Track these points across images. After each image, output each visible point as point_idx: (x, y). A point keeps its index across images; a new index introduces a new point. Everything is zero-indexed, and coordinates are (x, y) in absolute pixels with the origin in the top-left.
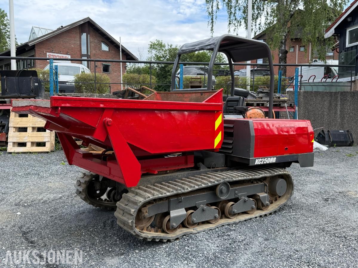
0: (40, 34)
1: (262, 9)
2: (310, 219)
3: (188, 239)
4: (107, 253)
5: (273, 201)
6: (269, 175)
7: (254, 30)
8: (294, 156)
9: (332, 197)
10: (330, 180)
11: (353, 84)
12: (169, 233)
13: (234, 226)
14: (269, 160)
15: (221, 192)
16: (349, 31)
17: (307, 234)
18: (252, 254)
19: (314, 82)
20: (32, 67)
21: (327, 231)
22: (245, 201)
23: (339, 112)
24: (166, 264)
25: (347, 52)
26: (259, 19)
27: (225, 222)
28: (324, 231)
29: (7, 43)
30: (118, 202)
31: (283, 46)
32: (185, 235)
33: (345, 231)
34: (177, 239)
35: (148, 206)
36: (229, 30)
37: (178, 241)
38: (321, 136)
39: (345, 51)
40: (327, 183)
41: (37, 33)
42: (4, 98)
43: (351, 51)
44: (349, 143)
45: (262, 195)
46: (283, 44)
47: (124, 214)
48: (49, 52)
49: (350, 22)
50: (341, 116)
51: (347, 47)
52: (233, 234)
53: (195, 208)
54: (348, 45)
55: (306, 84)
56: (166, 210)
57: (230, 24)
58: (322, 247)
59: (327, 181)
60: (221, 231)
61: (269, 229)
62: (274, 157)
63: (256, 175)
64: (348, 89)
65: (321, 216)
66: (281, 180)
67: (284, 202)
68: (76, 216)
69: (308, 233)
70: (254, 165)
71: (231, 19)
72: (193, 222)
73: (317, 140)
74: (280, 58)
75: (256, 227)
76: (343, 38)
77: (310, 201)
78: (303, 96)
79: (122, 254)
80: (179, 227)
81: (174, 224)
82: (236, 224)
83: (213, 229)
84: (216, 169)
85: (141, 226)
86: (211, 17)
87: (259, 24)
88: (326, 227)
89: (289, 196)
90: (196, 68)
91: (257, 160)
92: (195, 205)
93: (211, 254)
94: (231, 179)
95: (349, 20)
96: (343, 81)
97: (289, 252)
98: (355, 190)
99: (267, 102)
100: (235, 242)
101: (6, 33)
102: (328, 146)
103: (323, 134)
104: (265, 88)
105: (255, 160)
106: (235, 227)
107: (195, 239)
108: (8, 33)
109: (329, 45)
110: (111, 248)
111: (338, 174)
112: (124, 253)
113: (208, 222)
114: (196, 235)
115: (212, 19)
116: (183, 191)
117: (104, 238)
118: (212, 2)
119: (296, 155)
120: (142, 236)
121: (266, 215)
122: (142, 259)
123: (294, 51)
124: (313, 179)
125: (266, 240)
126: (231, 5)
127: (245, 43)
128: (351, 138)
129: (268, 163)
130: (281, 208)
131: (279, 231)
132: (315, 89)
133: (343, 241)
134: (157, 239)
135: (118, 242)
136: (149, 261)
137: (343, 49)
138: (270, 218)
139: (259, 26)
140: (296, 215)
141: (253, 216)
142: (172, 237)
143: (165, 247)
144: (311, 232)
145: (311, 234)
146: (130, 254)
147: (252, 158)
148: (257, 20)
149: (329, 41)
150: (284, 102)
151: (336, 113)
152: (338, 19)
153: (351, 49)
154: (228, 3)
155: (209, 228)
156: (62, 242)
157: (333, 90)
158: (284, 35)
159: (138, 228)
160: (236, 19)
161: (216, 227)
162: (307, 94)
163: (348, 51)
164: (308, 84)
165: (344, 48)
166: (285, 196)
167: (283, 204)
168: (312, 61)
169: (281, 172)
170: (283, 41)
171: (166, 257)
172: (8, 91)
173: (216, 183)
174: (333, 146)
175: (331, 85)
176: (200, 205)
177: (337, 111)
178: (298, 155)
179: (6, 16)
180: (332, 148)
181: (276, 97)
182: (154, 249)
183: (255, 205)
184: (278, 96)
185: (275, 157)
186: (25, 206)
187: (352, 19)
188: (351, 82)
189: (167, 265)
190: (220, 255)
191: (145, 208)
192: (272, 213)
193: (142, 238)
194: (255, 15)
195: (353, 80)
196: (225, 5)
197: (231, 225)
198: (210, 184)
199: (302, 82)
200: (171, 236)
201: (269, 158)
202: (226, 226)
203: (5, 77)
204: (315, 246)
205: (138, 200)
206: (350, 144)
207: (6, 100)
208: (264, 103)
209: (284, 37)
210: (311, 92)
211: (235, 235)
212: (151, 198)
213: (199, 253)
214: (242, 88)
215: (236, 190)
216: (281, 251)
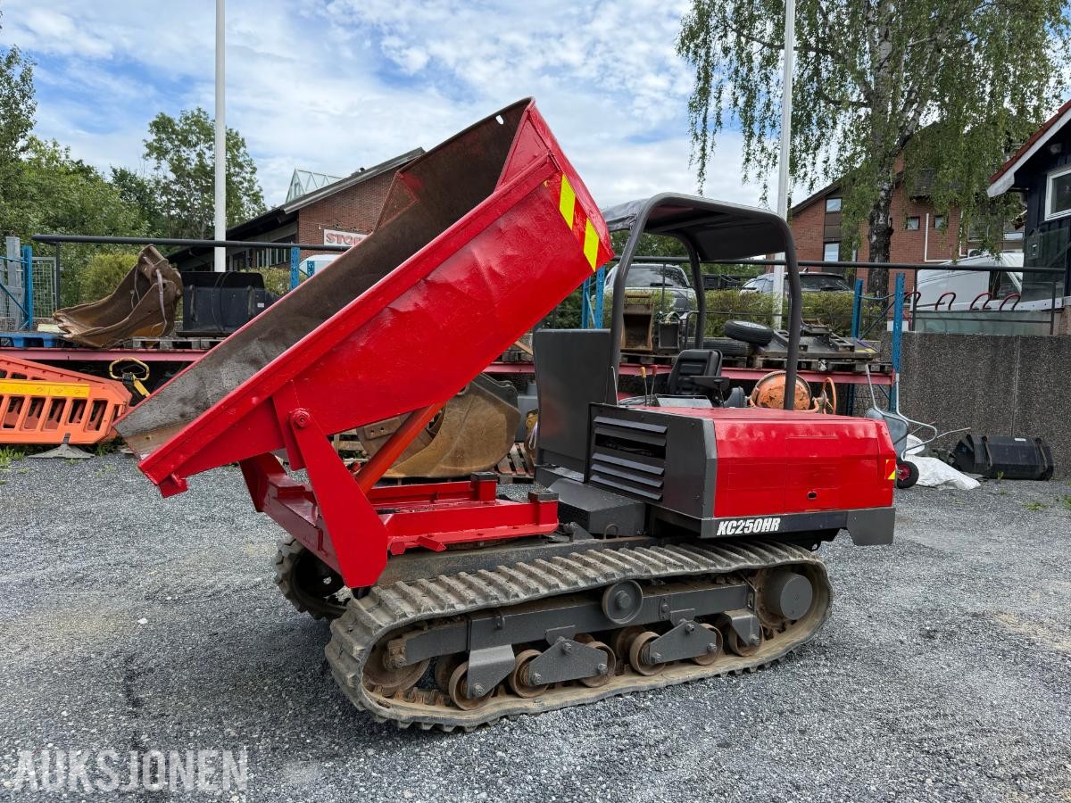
0: (310, 186)
1: (830, 123)
2: (865, 690)
3: (513, 729)
4: (297, 751)
5: (775, 633)
6: (758, 564)
7: (809, 176)
8: (835, 515)
9: (947, 627)
10: (957, 575)
11: (1057, 316)
12: (465, 708)
13: (650, 696)
14: (760, 525)
15: (617, 607)
16: (1054, 179)
17: (843, 734)
18: (670, 784)
19: (952, 309)
20: (283, 263)
21: (904, 730)
22: (687, 632)
23: (1015, 389)
24: (432, 795)
25: (1046, 233)
26: (823, 148)
27: (625, 685)
28: (893, 730)
29: (242, 205)
30: (334, 621)
31: (881, 217)
32: (506, 717)
33: (954, 737)
34: (485, 725)
35: (407, 637)
36: (746, 176)
37: (484, 732)
38: (964, 450)
39: (1042, 231)
40: (945, 584)
41: (304, 185)
42: (187, 336)
43: (1057, 230)
44: (1041, 471)
45: (738, 616)
46: (881, 210)
47: (342, 656)
48: (328, 228)
49: (1057, 155)
50: (1021, 401)
51: (1046, 220)
52: (638, 722)
53: (542, 645)
54: (1049, 215)
55: (928, 316)
56: (458, 649)
57: (748, 160)
58: (872, 782)
59: (948, 580)
60: (609, 709)
61: (742, 713)
62: (773, 517)
63: (720, 563)
64: (1044, 330)
65: (901, 684)
66: (795, 578)
67: (802, 638)
68: (272, 638)
69: (847, 732)
70: (714, 536)
71: (751, 148)
72: (532, 682)
73: (952, 460)
74: (873, 247)
75: (708, 703)
76: (1035, 198)
77: (885, 635)
78: (919, 346)
79: (332, 757)
80: (495, 693)
81: (478, 687)
82: (656, 691)
83: (590, 704)
84: (618, 539)
85: (391, 686)
86: (702, 144)
87: (825, 162)
88: (903, 720)
89: (817, 620)
90: (652, 269)
91: (722, 523)
92: (542, 638)
93: (557, 776)
94: (646, 572)
95: (1054, 150)
96: (1032, 309)
97: (774, 790)
98: (1021, 609)
99: (820, 359)
100: (635, 745)
101: (241, 183)
102: (981, 476)
103: (969, 446)
104: (816, 322)
105: (719, 522)
106: (652, 699)
107: (530, 730)
108: (246, 184)
109: (1007, 213)
110: (313, 737)
111: (987, 560)
112: (337, 755)
113: (579, 683)
114: (536, 719)
115: (703, 149)
116: (504, 601)
117: (310, 703)
118: (704, 108)
119: (841, 514)
120: (383, 714)
121: (746, 671)
122: (374, 774)
123: (919, 227)
124: (912, 571)
125: (725, 745)
126: (752, 116)
127: (722, 214)
128: (1045, 459)
129: (758, 531)
130: (791, 652)
131: (767, 720)
132: (952, 328)
133: (938, 768)
134: (426, 724)
135: (336, 721)
136: (390, 784)
137: (1038, 226)
138: (754, 680)
139: (825, 166)
140: (830, 673)
141: (709, 671)
142: (467, 721)
143: (446, 746)
144: (856, 730)
145: (855, 738)
146: (350, 758)
147: (709, 519)
148: (816, 152)
149: (1007, 202)
150: (865, 359)
151: (1008, 392)
152: (1024, 149)
153: (1057, 225)
154: (746, 112)
155: (579, 700)
156: (205, 709)
157: (1004, 331)
158: (885, 190)
159: (379, 690)
160: (763, 150)
161: (597, 697)
162: (930, 341)
163: (1049, 230)
164: (936, 316)
165: (1040, 223)
166: (809, 622)
167: (797, 643)
168: (967, 254)
169: (794, 556)
170: (882, 204)
171: (438, 774)
172: (197, 320)
173: (602, 580)
174: (996, 478)
175: (999, 318)
176: (558, 636)
177: (1010, 384)
178: (847, 513)
179: (243, 145)
180: (991, 482)
181: (845, 347)
182: (417, 750)
183: (718, 644)
184: (850, 344)
185: (776, 517)
186: (165, 603)
187: (1063, 148)
188: (1053, 311)
189: (432, 798)
190: (582, 783)
191: (398, 641)
192: (767, 667)
193: (382, 721)
194: (814, 139)
195: (1058, 305)
196: (737, 116)
197: (642, 695)
198: (582, 584)
199: (918, 309)
200: (468, 716)
201: (761, 520)
202: (628, 697)
203: (191, 287)
204: (852, 776)
205: (373, 622)
206: (1042, 474)
207: (191, 340)
208: (811, 362)
209: (883, 194)
210: (942, 336)
211: (644, 724)
212: (411, 616)
213: (526, 772)
214: (759, 320)
215: (663, 600)
216: (754, 783)
